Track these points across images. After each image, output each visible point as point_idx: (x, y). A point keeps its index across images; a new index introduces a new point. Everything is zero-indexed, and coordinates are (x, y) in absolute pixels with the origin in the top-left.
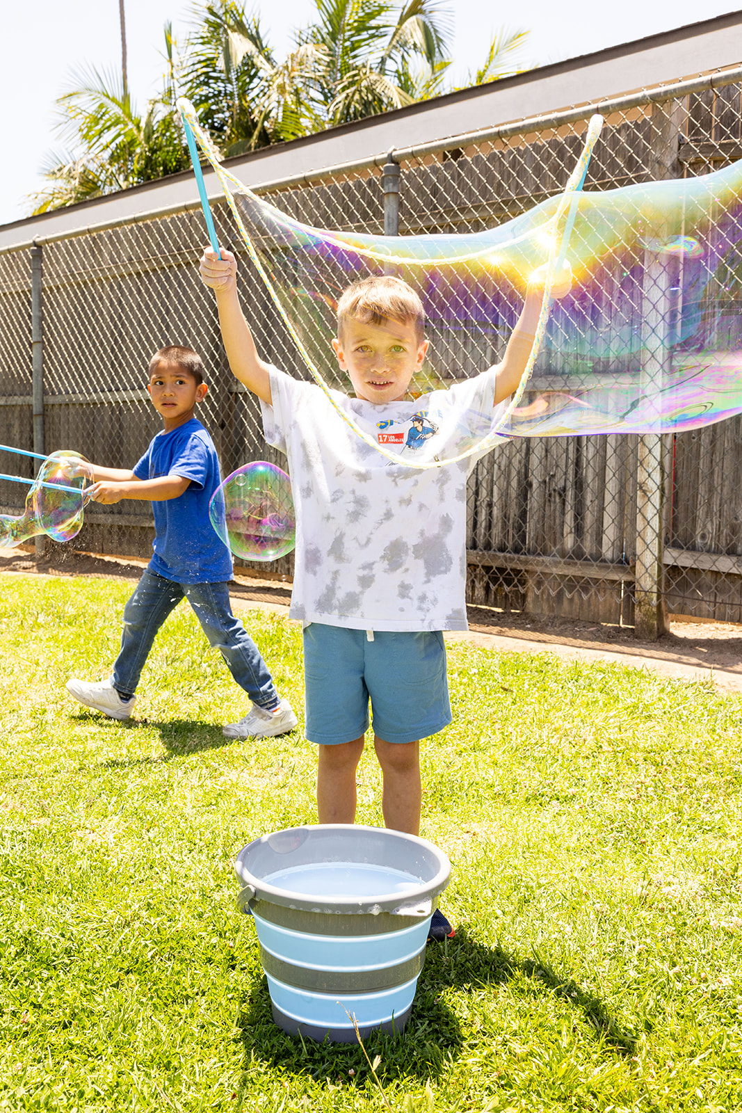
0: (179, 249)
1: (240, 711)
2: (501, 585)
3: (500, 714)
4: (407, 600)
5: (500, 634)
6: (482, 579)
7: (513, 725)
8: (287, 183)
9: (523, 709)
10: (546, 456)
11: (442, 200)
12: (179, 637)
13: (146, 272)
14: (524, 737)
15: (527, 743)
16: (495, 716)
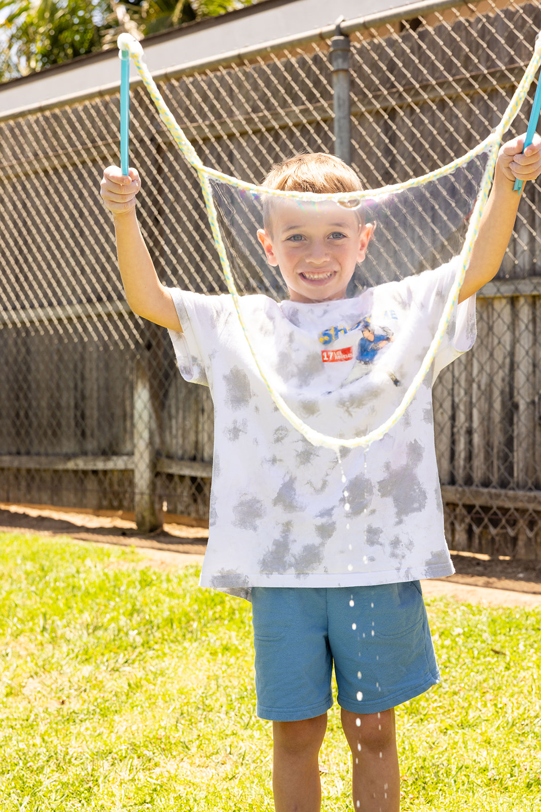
0: (93, 141)
1: (177, 687)
2: (486, 527)
3: (491, 682)
4: (377, 547)
5: (487, 585)
6: (462, 521)
7: (507, 694)
8: (219, 62)
9: (519, 675)
10: (534, 372)
11: (400, 77)
12: (101, 600)
13: (55, 170)
14: (522, 709)
15: (525, 716)
16: (485, 685)
